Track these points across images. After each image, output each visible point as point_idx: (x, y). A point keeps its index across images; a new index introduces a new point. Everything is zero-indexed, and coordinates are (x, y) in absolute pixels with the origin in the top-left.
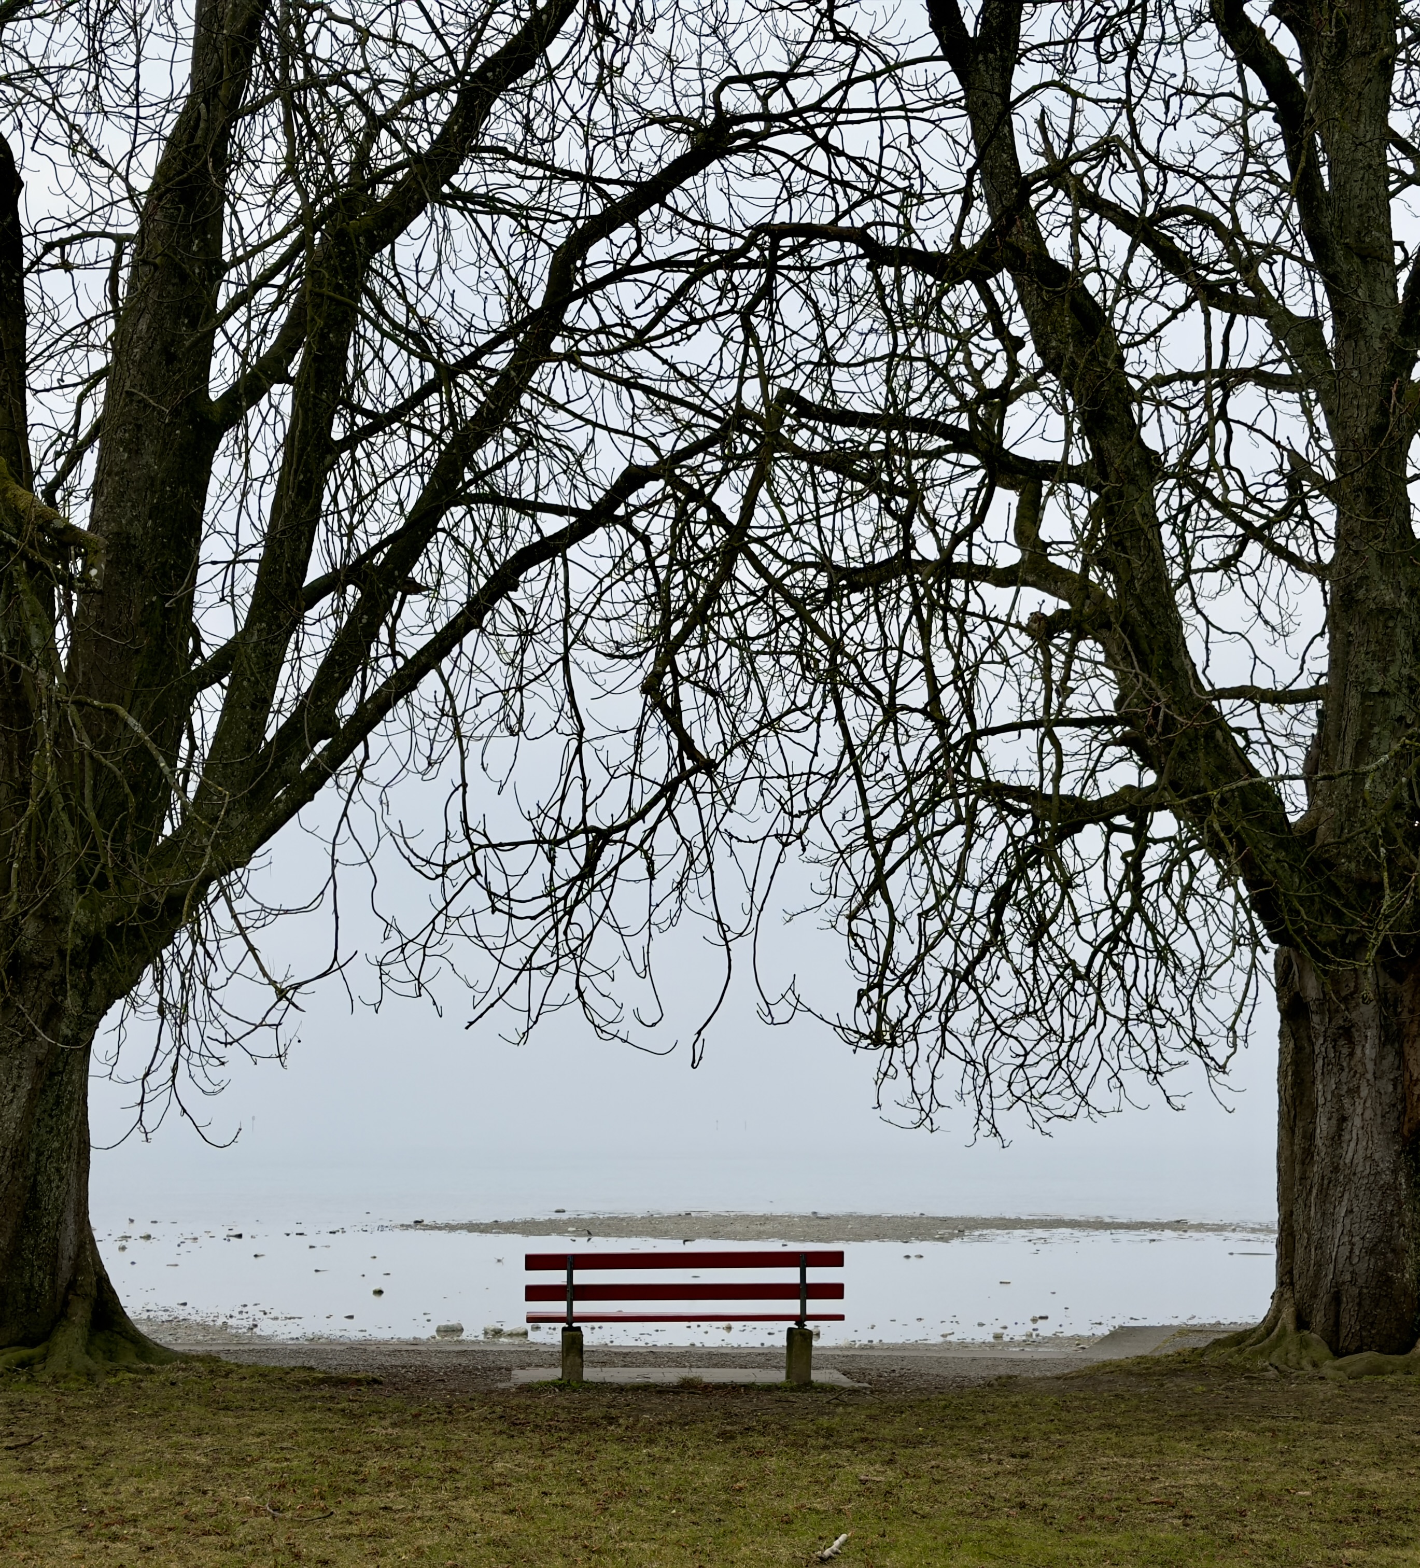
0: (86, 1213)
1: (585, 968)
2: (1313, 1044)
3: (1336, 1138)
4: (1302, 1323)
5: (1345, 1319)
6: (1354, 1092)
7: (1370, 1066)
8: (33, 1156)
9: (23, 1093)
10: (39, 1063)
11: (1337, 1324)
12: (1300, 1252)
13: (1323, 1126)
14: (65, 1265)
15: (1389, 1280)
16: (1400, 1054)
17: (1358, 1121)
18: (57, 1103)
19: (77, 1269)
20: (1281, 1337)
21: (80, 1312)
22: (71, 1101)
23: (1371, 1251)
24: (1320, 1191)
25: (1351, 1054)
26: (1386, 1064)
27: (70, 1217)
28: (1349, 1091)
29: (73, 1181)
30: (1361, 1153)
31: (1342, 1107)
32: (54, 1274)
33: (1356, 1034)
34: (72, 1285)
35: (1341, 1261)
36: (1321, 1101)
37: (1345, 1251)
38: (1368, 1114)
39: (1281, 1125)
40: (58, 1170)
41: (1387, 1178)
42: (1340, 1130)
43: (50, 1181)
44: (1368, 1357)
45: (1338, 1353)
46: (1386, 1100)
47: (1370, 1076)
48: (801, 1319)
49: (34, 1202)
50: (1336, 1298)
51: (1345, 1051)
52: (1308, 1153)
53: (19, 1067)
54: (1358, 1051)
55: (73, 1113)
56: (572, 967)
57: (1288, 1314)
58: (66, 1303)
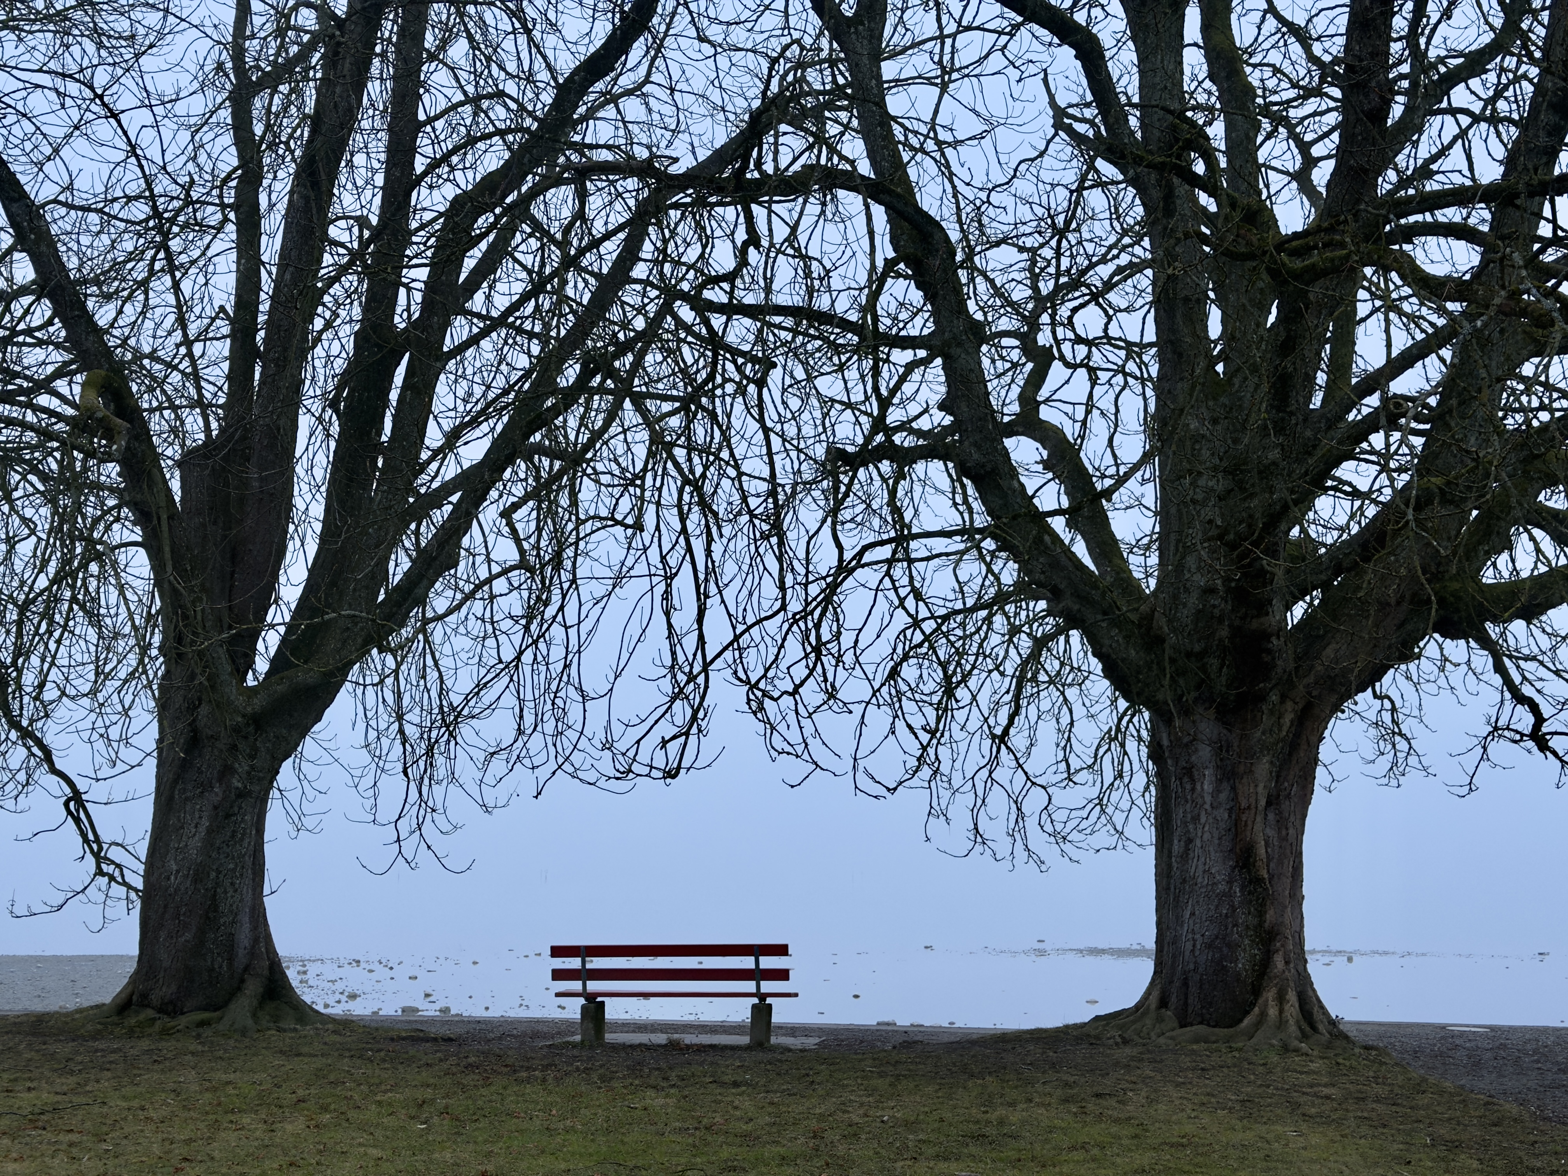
4: (1163, 1003)
5: (1190, 1001)
6: (1196, 819)
7: (1208, 799)
8: (212, 874)
9: (202, 830)
10: (215, 808)
11: (1186, 1004)
14: (241, 953)
15: (1224, 968)
16: (1233, 788)
17: (1198, 843)
18: (233, 836)
20: (1144, 1014)
21: (253, 988)
22: (243, 835)
23: (1209, 946)
25: (1193, 790)
26: (1223, 796)
27: (245, 919)
28: (1193, 818)
30: (1202, 867)
32: (231, 960)
33: (1196, 773)
34: (247, 968)
35: (1187, 953)
37: (1189, 945)
38: (1207, 836)
40: (232, 884)
41: (1223, 887)
42: (1187, 849)
43: (226, 892)
45: (1182, 1026)
46: (1222, 825)
47: (1207, 806)
48: (760, 996)
49: (214, 908)
51: (1188, 787)
54: (1198, 787)
57: (1156, 994)
58: (242, 981)
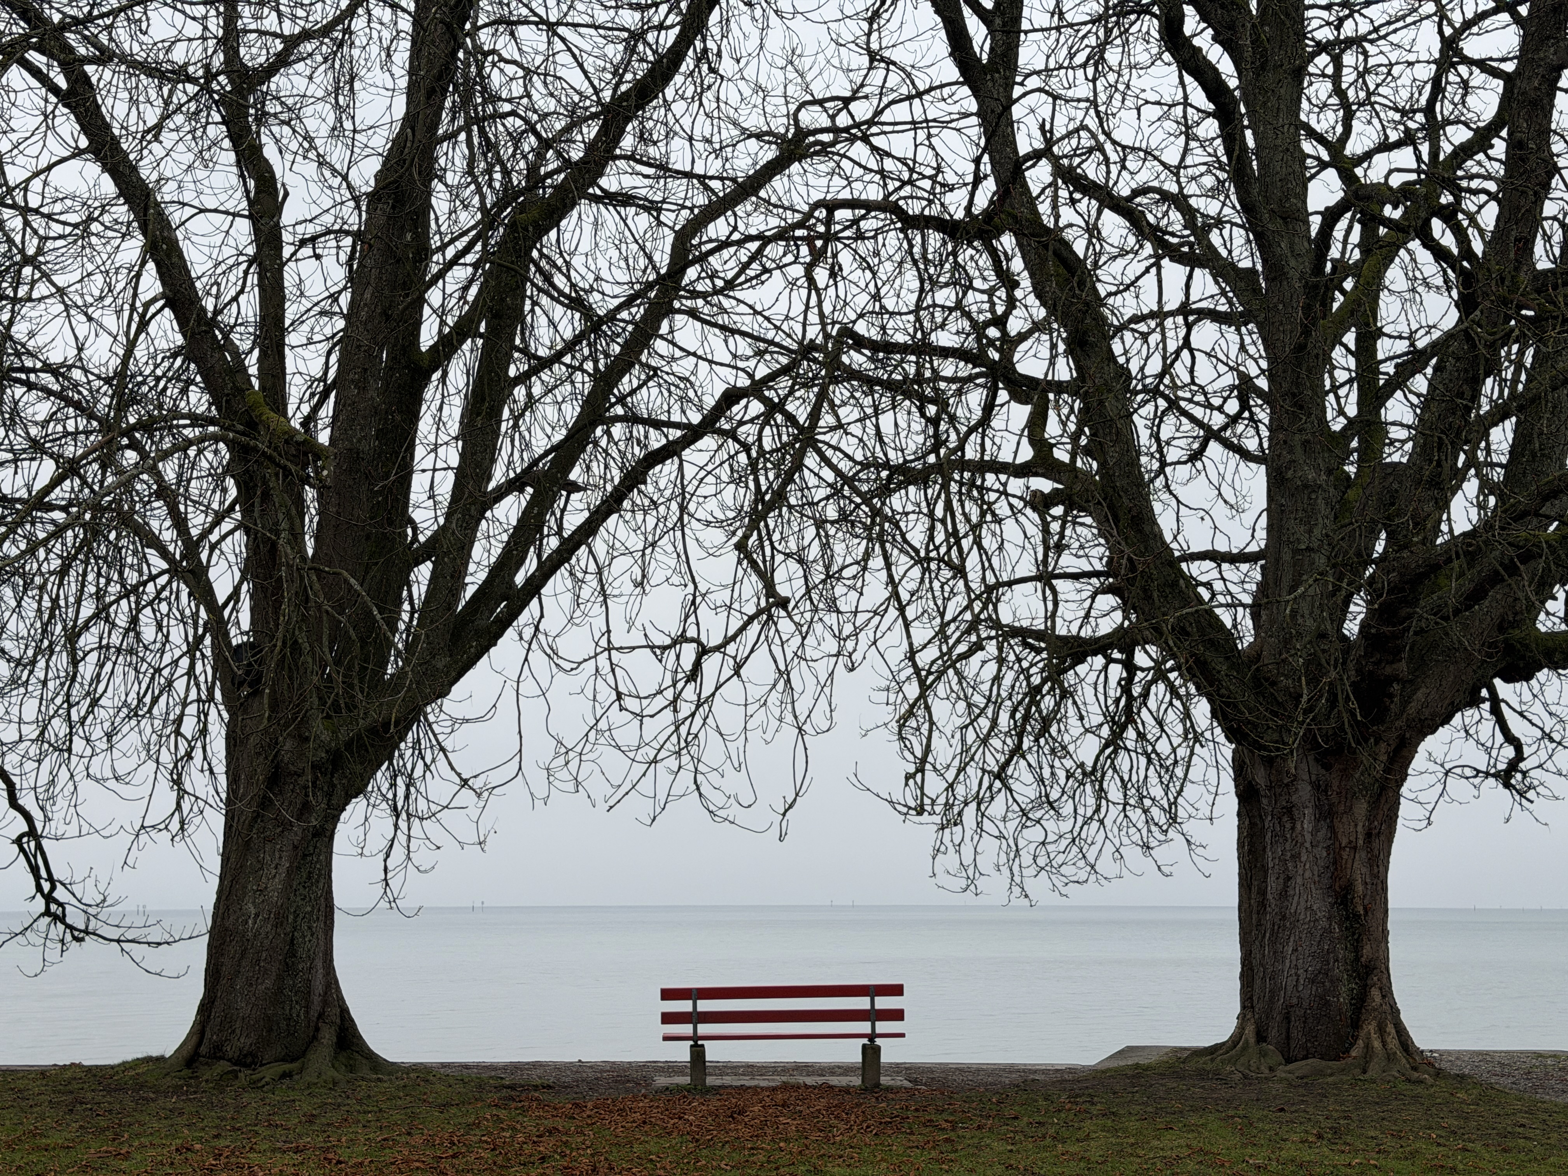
0: (331, 960)
1: (701, 767)
2: (1263, 821)
3: (1284, 894)
4: (1261, 1037)
5: (1294, 1034)
6: (1296, 857)
7: (1308, 837)
8: (291, 917)
9: (283, 870)
10: (295, 847)
11: (1288, 1037)
12: (1258, 982)
13: (1273, 885)
14: (316, 1000)
15: (1327, 1003)
16: (1332, 828)
17: (1299, 880)
18: (309, 878)
19: (325, 1003)
20: (1245, 1048)
21: (328, 1036)
22: (319, 875)
23: (1313, 981)
24: (1272, 935)
25: (1293, 828)
26: (1321, 835)
27: (319, 963)
28: (1292, 856)
29: (321, 936)
30: (1303, 903)
31: (1287, 869)
32: (308, 1007)
33: (1296, 813)
34: (321, 1016)
35: (1290, 988)
36: (1271, 865)
37: (1291, 982)
38: (1308, 874)
39: (1241, 885)
40: (310, 928)
41: (1324, 923)
42: (1286, 886)
43: (304, 937)
44: (1314, 1062)
45: (1289, 1061)
46: (1321, 863)
47: (1308, 845)
48: (872, 1037)
49: (292, 953)
50: (1287, 1018)
51: (1288, 826)
52: (1263, 904)
53: (281, 850)
54: (1298, 826)
55: (321, 885)
56: (691, 767)
57: (1250, 1030)
58: (317, 1029)
